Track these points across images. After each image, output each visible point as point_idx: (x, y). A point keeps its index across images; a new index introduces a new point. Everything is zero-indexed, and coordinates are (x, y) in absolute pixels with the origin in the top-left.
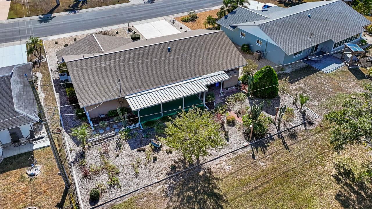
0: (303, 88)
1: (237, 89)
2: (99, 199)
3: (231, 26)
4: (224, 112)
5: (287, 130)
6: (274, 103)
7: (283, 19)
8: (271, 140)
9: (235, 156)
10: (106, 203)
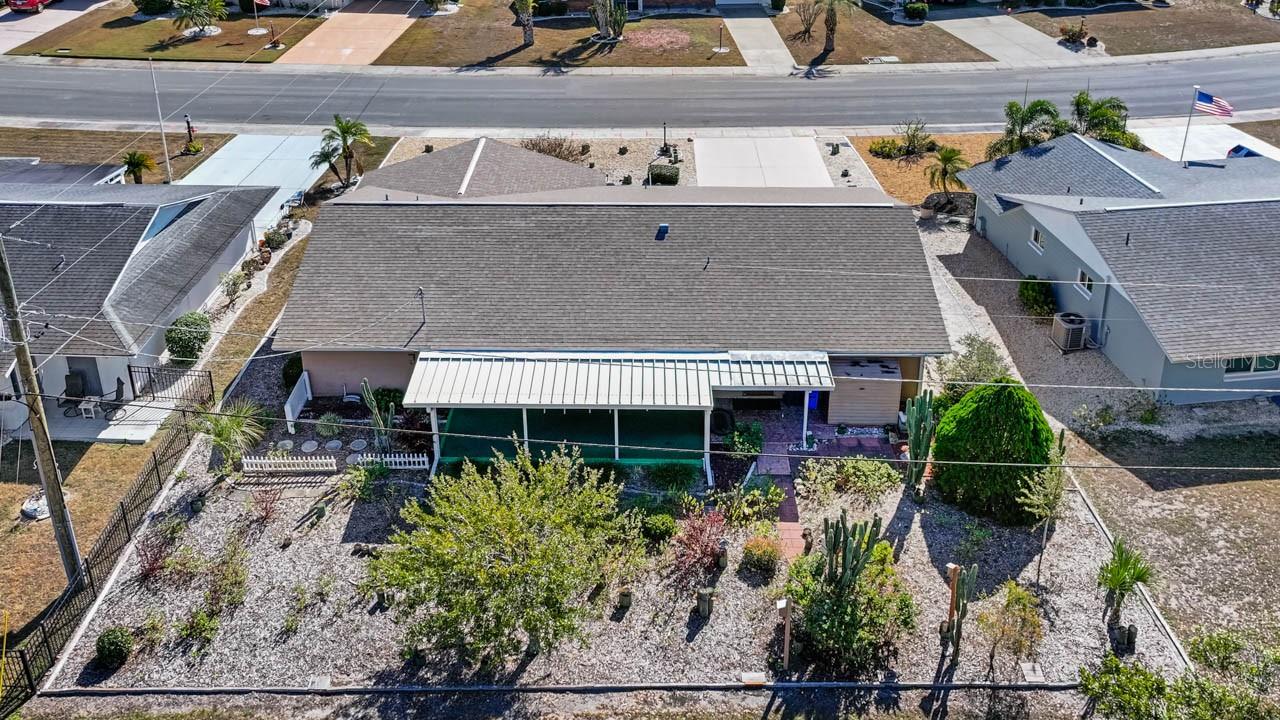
0: (1204, 525)
1: (887, 440)
2: (115, 670)
3: (1000, 199)
4: (760, 516)
5: (989, 687)
6: (1005, 549)
7: (1220, 209)
8: (878, 702)
9: (673, 710)
10: (124, 693)
